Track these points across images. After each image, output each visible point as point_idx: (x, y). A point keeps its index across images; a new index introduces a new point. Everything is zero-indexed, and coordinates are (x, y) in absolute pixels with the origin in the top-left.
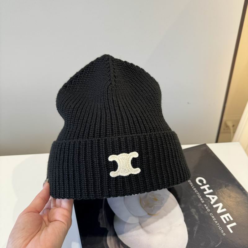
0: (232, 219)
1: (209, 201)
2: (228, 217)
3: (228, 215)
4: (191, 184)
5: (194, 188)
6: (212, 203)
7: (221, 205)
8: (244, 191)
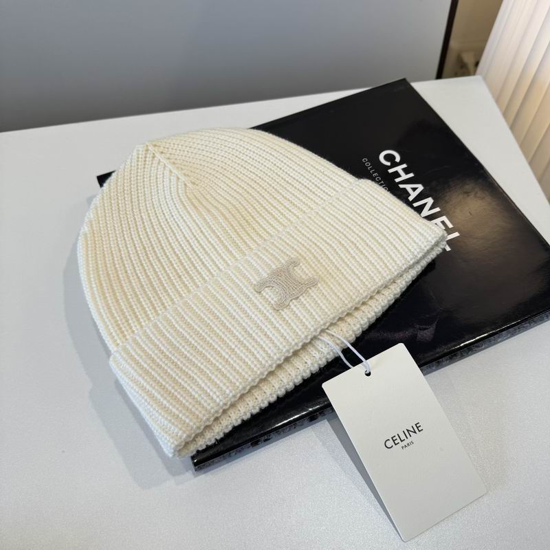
0: (450, 226)
1: (405, 195)
2: (443, 222)
3: (444, 218)
4: (368, 164)
5: (374, 172)
6: (411, 198)
7: (430, 201)
8: (482, 171)
